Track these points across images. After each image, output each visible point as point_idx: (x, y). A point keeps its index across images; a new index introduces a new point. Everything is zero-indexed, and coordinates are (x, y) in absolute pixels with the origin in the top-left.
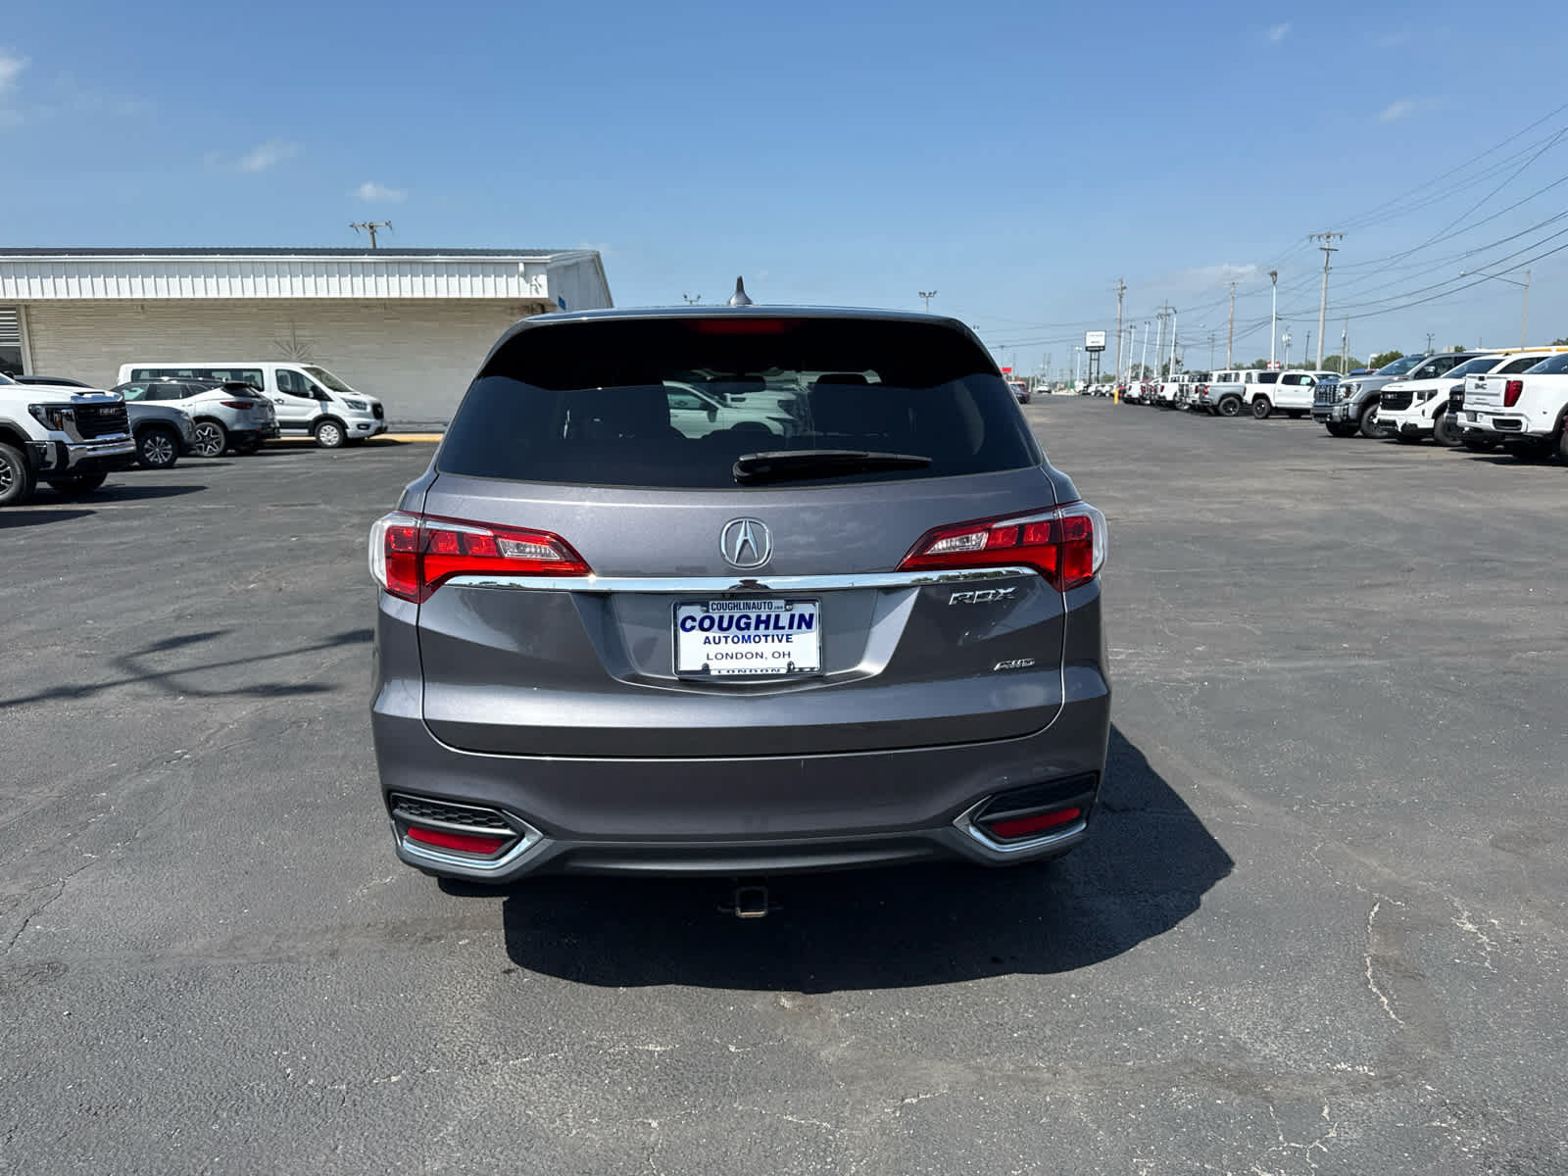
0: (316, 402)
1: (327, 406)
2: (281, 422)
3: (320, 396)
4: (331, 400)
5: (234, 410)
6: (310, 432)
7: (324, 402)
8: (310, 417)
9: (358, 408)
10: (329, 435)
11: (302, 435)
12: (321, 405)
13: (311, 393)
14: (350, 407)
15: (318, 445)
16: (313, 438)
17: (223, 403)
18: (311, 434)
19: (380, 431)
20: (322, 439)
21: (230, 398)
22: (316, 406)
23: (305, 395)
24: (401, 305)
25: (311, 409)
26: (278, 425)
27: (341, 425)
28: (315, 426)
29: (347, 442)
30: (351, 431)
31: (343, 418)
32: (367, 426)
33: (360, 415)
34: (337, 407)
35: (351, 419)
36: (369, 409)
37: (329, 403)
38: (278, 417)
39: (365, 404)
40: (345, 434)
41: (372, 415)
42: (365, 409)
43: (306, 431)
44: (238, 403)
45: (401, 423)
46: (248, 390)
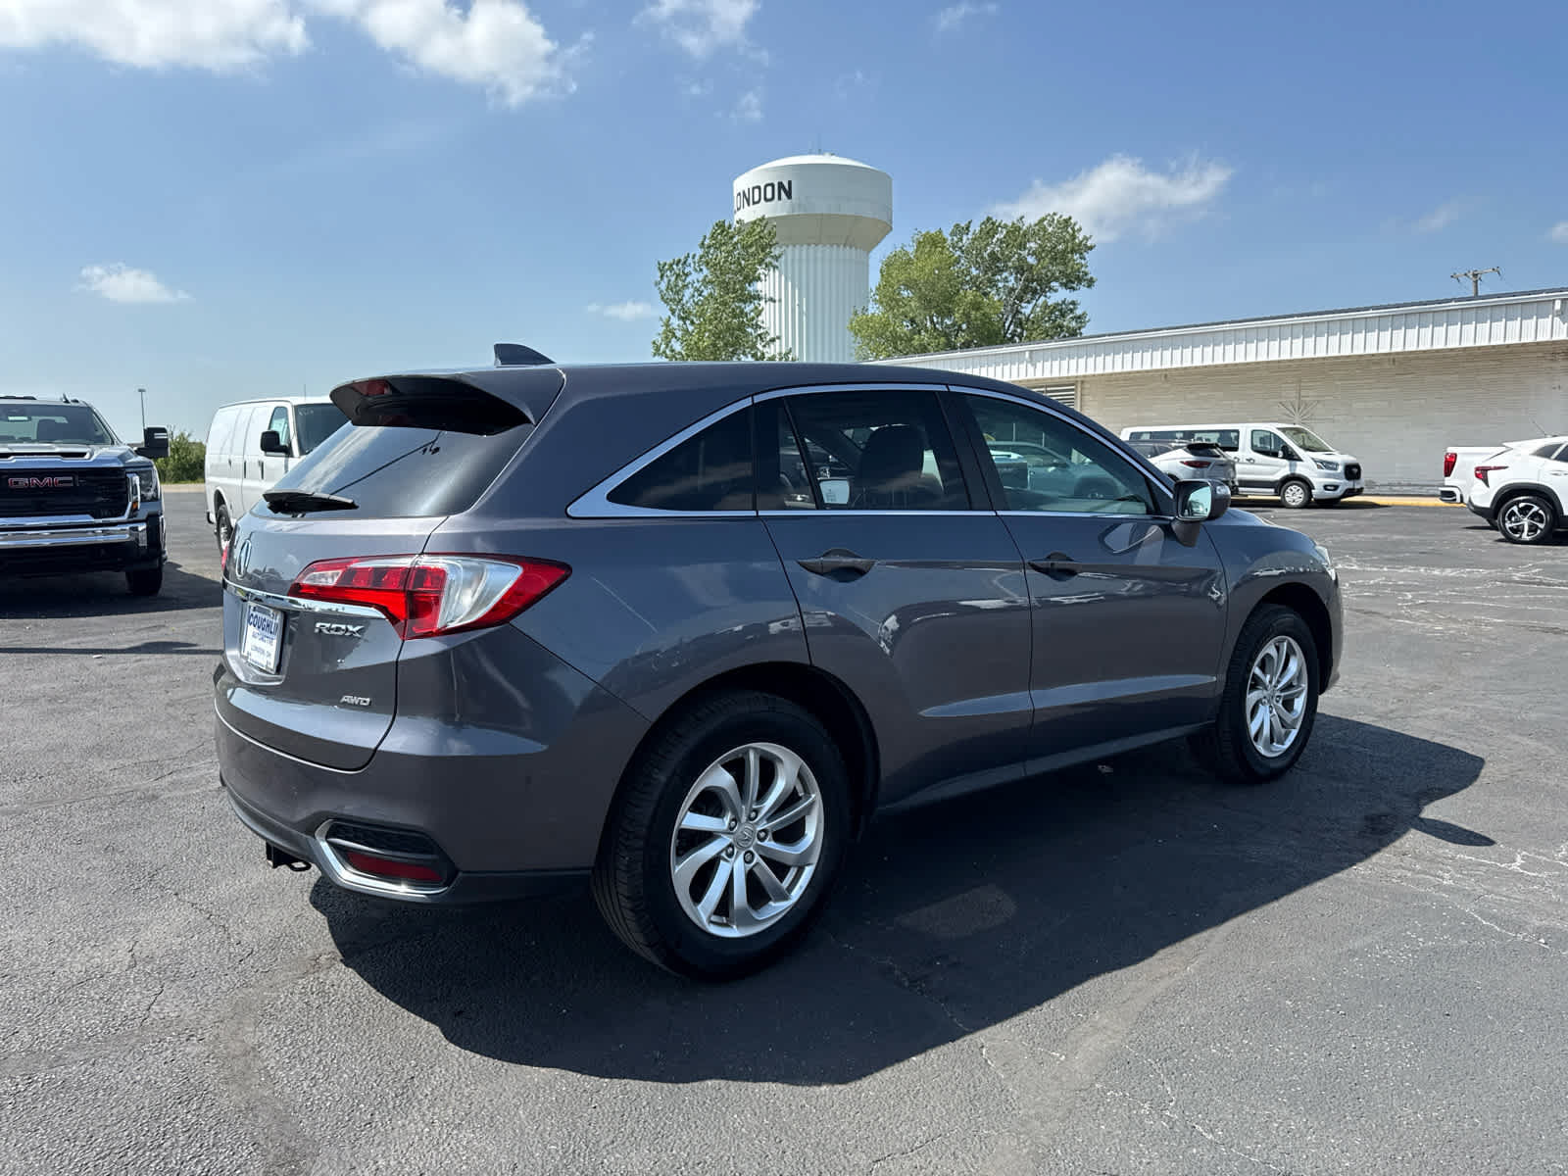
0: (1285, 462)
1: (1296, 465)
2: (1240, 481)
3: (1290, 456)
4: (1300, 460)
5: (1192, 468)
6: (1276, 492)
7: (1293, 462)
8: (1278, 477)
9: (1327, 468)
10: (1295, 495)
11: (1268, 494)
12: (1290, 465)
13: (1281, 454)
14: (1319, 467)
15: (1280, 505)
16: (1279, 498)
17: (1182, 462)
18: (1277, 493)
19: (1350, 492)
20: (1287, 499)
21: (1191, 457)
22: (1285, 466)
23: (1275, 455)
24: (1418, 358)
25: (1279, 469)
26: (1237, 484)
27: (1306, 484)
28: (1281, 485)
29: (1310, 504)
30: (1318, 492)
31: (1311, 479)
32: (1336, 487)
33: (1329, 476)
34: (1307, 467)
35: (1318, 479)
36: (1341, 469)
37: (1298, 463)
38: (1239, 476)
39: (1337, 465)
40: (1311, 496)
41: (1343, 476)
42: (1336, 469)
43: (1273, 490)
44: (1195, 462)
45: (1400, 485)
46: (1215, 450)
